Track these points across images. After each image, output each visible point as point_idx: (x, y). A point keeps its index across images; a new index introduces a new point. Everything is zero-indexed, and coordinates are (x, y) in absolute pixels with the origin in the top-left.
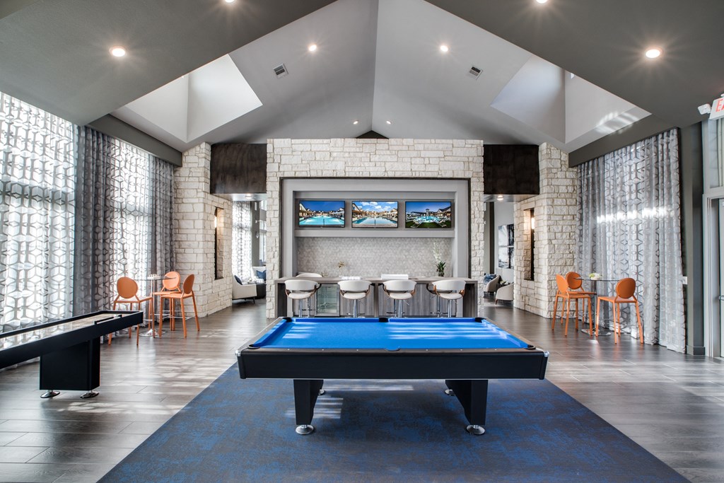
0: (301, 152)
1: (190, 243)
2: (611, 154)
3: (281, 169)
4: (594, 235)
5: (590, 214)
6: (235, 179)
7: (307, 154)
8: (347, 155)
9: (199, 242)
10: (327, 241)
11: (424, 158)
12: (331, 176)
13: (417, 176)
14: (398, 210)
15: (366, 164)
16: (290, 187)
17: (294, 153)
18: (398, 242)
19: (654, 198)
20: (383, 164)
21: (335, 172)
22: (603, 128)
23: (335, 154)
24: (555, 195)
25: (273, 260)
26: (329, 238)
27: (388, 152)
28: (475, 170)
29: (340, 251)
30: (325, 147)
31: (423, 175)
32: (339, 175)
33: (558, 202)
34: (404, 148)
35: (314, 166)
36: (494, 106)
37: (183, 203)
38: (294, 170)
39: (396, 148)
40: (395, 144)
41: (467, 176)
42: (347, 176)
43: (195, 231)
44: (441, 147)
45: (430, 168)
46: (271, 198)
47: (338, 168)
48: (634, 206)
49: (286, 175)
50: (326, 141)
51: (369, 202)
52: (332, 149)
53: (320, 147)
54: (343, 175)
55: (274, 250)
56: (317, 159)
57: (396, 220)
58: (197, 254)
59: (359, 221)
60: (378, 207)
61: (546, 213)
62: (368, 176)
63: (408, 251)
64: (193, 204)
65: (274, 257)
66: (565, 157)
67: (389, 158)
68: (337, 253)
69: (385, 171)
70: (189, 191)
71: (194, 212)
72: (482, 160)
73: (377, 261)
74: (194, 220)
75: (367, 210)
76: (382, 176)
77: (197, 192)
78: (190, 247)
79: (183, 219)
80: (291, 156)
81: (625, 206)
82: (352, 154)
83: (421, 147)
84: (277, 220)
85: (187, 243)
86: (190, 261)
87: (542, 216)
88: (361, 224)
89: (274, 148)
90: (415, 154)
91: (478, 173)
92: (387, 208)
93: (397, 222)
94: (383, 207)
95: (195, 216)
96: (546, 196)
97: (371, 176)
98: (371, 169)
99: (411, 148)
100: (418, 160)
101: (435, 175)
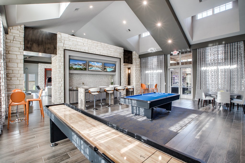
0: (73, 41)
1: (15, 75)
2: (150, 57)
3: (64, 46)
4: (145, 75)
5: (144, 70)
6: (39, 46)
7: (75, 42)
8: (89, 45)
9: (21, 74)
10: (77, 75)
11: (110, 50)
12: (84, 52)
13: (109, 56)
14: (102, 66)
15: (95, 49)
16: (68, 54)
17: (70, 40)
18: (99, 76)
19: (160, 68)
20: (100, 50)
21: (85, 51)
22: (149, 51)
23: (85, 44)
24: (136, 65)
25: (61, 82)
26: (77, 74)
27: (101, 47)
28: (121, 56)
29: (81, 79)
30: (81, 41)
31: (110, 56)
32: (86, 52)
33: (137, 66)
34: (106, 46)
35: (78, 47)
36: (127, 40)
37: (9, 53)
38: (70, 47)
39: (103, 46)
40: (103, 44)
41: (120, 57)
42: (89, 52)
43: (19, 69)
44: (114, 48)
45: (112, 54)
46: (60, 57)
47: (86, 49)
48: (155, 69)
49: (67, 48)
50: (82, 39)
51: (94, 62)
52: (84, 42)
53: (80, 41)
54: (87, 52)
55: (62, 78)
56: (79, 44)
57: (101, 69)
58: (20, 80)
59: (91, 68)
60: (96, 64)
61: (135, 69)
62: (95, 53)
63: (102, 79)
64: (17, 55)
65: (62, 81)
66: (138, 56)
67: (101, 49)
68: (80, 79)
69: (100, 53)
70: (13, 47)
71: (17, 59)
72: (123, 53)
73: (93, 82)
74: (17, 63)
75: (93, 65)
76: (99, 54)
77: (19, 49)
78: (15, 76)
79: (9, 62)
80: (69, 42)
81: (153, 69)
82: (90, 45)
83: (109, 47)
84: (63, 66)
85: (13, 75)
86: (15, 84)
87: (133, 70)
88: (91, 70)
89: (61, 37)
90: (108, 49)
91: (122, 57)
92: (99, 65)
93: (102, 69)
94: (98, 64)
95: (18, 61)
96: (135, 65)
97: (96, 54)
98: (96, 51)
99: (107, 47)
100: (109, 51)
101: (113, 56)
